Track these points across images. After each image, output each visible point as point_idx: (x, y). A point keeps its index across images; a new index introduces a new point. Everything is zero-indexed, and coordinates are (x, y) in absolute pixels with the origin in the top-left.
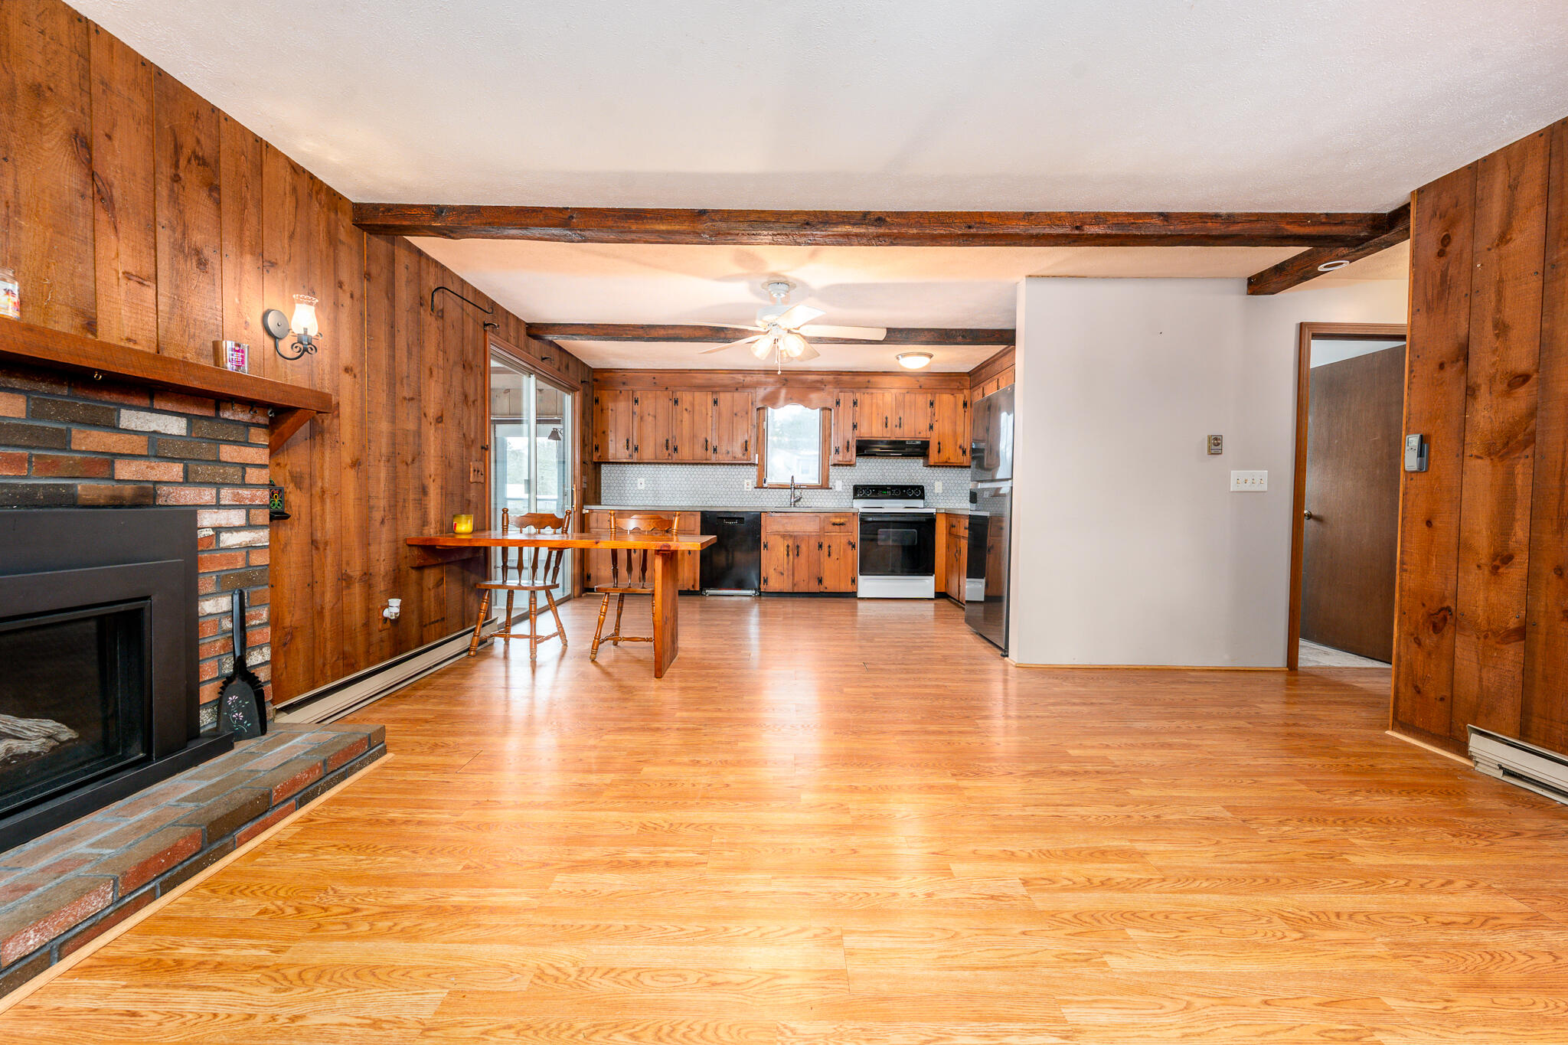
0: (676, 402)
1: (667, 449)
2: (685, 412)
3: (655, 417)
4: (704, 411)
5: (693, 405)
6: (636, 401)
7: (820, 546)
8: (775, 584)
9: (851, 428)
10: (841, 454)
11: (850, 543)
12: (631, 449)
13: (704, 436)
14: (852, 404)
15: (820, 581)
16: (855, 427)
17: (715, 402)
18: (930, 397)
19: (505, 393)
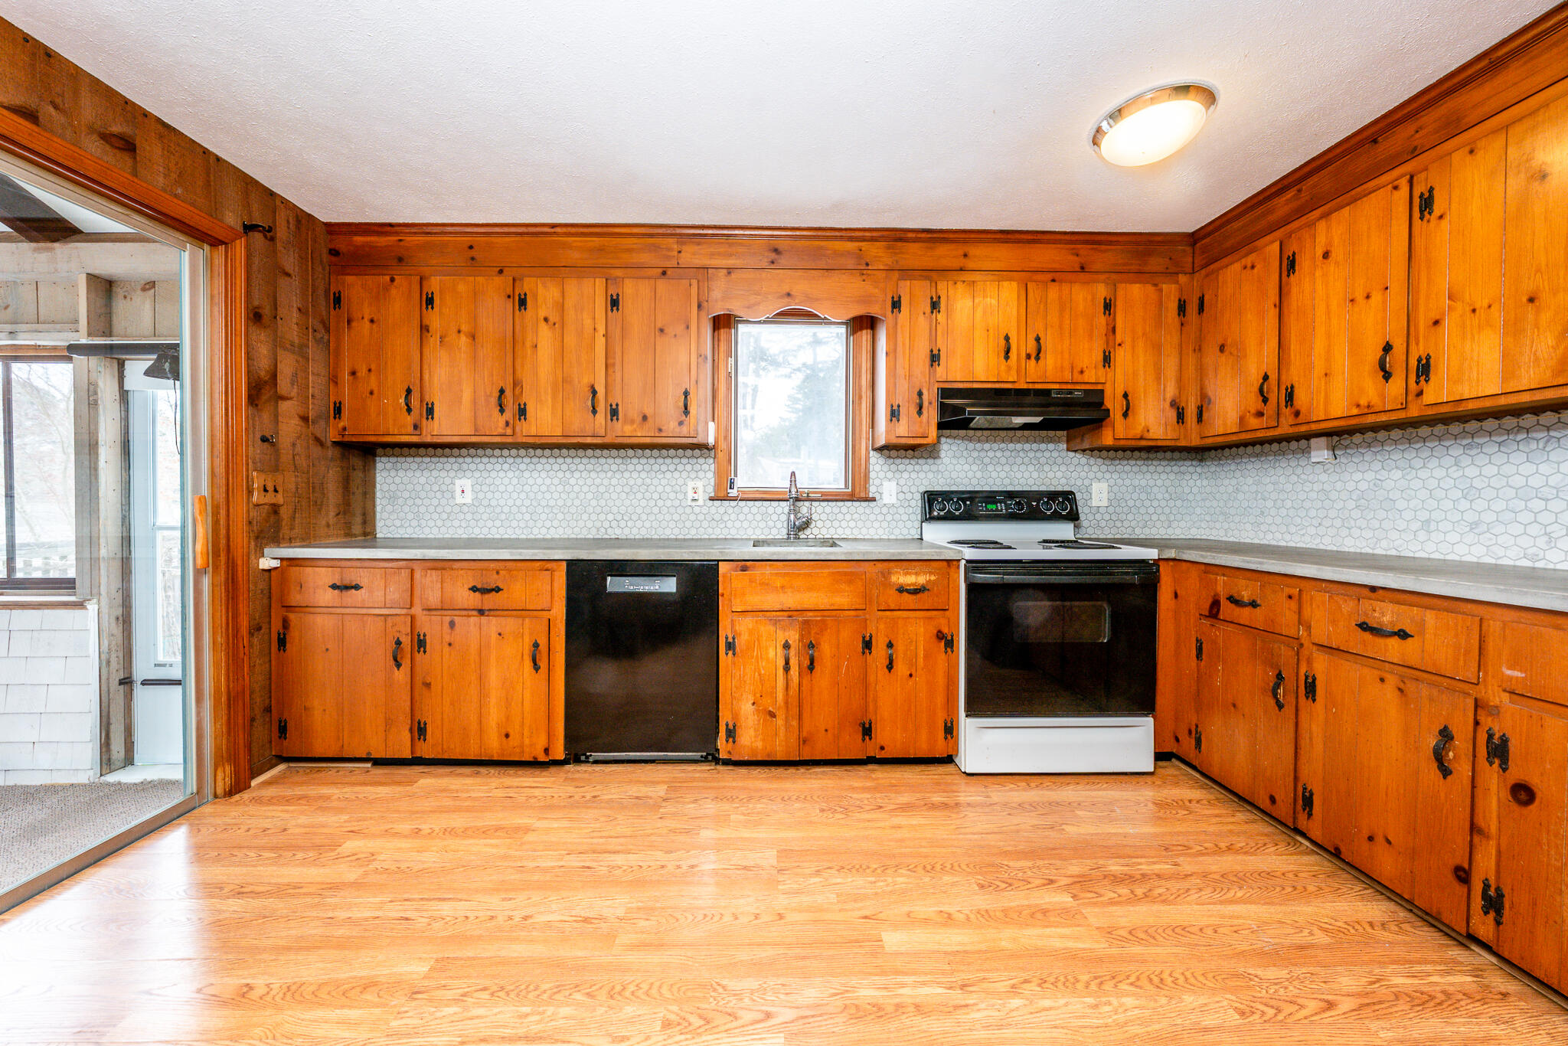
0: (523, 303)
1: (502, 411)
2: (543, 324)
3: (473, 337)
4: (588, 322)
5: (561, 307)
6: (430, 301)
7: (868, 645)
8: (751, 740)
9: (928, 361)
10: (903, 420)
11: (940, 636)
12: (415, 412)
13: (586, 380)
14: (928, 309)
15: (867, 731)
16: (935, 358)
17: (615, 303)
18: (1102, 291)
19: (144, 289)
